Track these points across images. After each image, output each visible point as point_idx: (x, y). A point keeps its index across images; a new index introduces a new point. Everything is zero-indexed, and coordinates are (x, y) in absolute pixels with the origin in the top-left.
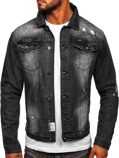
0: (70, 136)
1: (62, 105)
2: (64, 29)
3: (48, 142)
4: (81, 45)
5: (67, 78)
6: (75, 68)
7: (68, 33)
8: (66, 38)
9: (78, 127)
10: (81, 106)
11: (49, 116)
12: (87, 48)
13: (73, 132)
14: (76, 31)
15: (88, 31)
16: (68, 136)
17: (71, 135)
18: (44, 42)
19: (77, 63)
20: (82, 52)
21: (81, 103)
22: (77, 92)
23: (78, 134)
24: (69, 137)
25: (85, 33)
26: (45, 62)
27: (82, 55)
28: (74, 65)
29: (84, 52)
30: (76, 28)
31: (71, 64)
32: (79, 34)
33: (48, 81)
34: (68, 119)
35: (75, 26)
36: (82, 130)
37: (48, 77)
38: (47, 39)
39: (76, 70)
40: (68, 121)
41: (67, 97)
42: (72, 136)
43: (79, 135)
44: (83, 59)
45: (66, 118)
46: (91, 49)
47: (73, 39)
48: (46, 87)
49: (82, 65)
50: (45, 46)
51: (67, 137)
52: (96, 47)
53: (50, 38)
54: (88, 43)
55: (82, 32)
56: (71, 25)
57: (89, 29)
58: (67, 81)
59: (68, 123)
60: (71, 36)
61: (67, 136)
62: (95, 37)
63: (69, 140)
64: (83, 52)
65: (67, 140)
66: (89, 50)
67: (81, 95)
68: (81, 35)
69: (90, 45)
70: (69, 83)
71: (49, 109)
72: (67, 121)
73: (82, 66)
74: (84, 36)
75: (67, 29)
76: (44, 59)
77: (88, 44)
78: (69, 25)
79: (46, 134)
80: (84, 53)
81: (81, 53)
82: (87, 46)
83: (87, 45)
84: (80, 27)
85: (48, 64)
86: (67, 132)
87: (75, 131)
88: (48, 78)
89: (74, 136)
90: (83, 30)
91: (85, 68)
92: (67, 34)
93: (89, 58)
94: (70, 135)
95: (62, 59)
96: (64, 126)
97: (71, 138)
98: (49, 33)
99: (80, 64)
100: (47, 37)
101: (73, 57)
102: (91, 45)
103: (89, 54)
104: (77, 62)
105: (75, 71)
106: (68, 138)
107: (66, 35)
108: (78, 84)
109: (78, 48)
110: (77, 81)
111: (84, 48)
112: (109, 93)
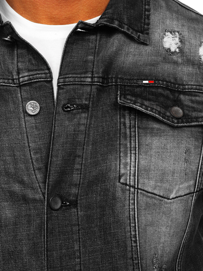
2: (84, 39)
4: (149, 100)
5: (75, 228)
6: (114, 186)
7: (96, 53)
8: (86, 73)
12: (178, 111)
14: (133, 48)
15: (186, 50)
19: (125, 167)
20: (152, 129)
25: (175, 57)
27: (147, 140)
28: (112, 175)
29: (163, 127)
30: (137, 31)
31: (94, 174)
35: (130, 26)
38: (18, 73)
39: (119, 194)
44: (153, 152)
46: (194, 114)
47: (117, 78)
49: (149, 179)
50: (11, 105)
53: (29, 71)
54: (185, 93)
55: (158, 54)
56: (112, 20)
57: (193, 41)
60: (109, 66)
64: (156, 126)
66: (186, 118)
68: (153, 65)
69: (192, 101)
70: (84, 247)
73: (152, 183)
74: (167, 68)
75: (93, 37)
77: (182, 97)
78: (104, 22)
80: (158, 129)
81: (146, 128)
82: (178, 103)
83: (180, 100)
84: (155, 33)
90: (167, 45)
91: (171, 191)
92: (91, 58)
93: (187, 151)
98: (24, 51)
99: (140, 172)
103: (187, 133)
104: (126, 164)
105: (114, 198)
107: (86, 61)
108: (129, 255)
109: (135, 110)
110: (125, 242)
111: (163, 110)
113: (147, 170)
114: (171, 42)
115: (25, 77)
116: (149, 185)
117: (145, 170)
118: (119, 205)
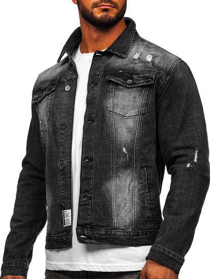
0: (93, 234)
1: (83, 175)
3: (62, 248)
6: (106, 112)
7: (104, 63)
9: (112, 220)
10: (118, 178)
11: (63, 199)
12: (130, 81)
13: (99, 226)
15: (141, 58)
16: (88, 233)
17: (94, 232)
20: (120, 88)
21: (117, 172)
22: (109, 153)
23: (113, 233)
24: (91, 235)
27: (118, 93)
29: (124, 88)
30: (120, 53)
33: (61, 139)
34: (91, 198)
35: (117, 51)
36: (124, 228)
37: (63, 132)
38: (69, 76)
39: (107, 115)
40: (90, 202)
41: (91, 160)
42: (99, 234)
43: (115, 235)
44: (119, 98)
45: (87, 197)
48: (59, 149)
49: (118, 108)
51: (86, 234)
52: (149, 80)
53: (71, 75)
56: (110, 49)
58: (92, 133)
59: (89, 205)
61: (86, 231)
63: (93, 241)
65: (88, 241)
66: (133, 83)
67: (118, 157)
69: (138, 77)
70: (95, 137)
71: (64, 185)
72: (88, 202)
73: (119, 110)
76: (58, 106)
77: (134, 76)
79: (60, 233)
80: (122, 88)
81: (117, 89)
85: (64, 112)
86: (87, 224)
87: (105, 225)
88: (63, 134)
89: (103, 235)
90: (134, 58)
92: (101, 65)
94: (92, 231)
96: (82, 212)
97: (96, 239)
99: (114, 106)
100: (68, 74)
101: (104, 95)
102: (140, 77)
103: (135, 89)
104: (109, 103)
106: (89, 237)
107: (99, 66)
108: (111, 140)
109: (113, 81)
110: (109, 134)
111: (123, 81)
112: (179, 163)
113: (117, 105)
114: (136, 56)
116: (118, 111)
117: (116, 105)
118: (107, 119)
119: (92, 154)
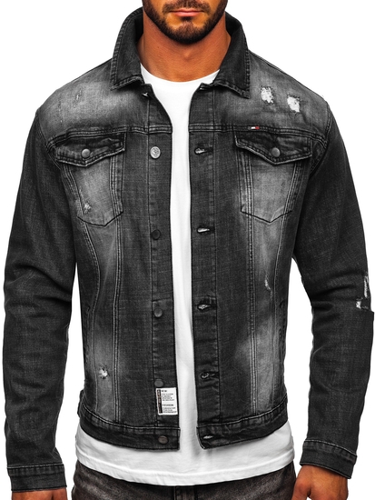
0: (224, 430)
1: (198, 333)
2: (204, 96)
3: (154, 449)
4: (257, 142)
5: (213, 249)
6: (238, 215)
7: (214, 106)
8: (209, 122)
9: (250, 402)
10: (258, 335)
11: (159, 368)
12: (277, 151)
13: (233, 417)
14: (240, 102)
15: (278, 101)
16: (216, 430)
17: (226, 427)
18: (139, 136)
19: (245, 200)
20: (261, 166)
21: (257, 325)
22: (245, 291)
23: (251, 422)
24: (220, 433)
25: (271, 107)
26: (141, 199)
27: (258, 176)
28: (236, 206)
29: (268, 165)
30: (242, 89)
31: (223, 205)
32: (249, 110)
33: (153, 258)
34: (217, 375)
35: (237, 86)
36: (264, 410)
37: (154, 244)
38: (149, 125)
39: (242, 221)
40: (217, 382)
41: (214, 306)
42: (232, 430)
43: (254, 424)
44: (262, 186)
45: (211, 373)
46: (288, 153)
47: (232, 126)
48: (147, 276)
49: (260, 207)
50: (141, 148)
51: (214, 433)
52: (305, 149)
53: (156, 124)
54: (281, 136)
55: (259, 105)
56: (224, 81)
57: (281, 94)
58: (213, 255)
59: (216, 387)
60: (224, 116)
61: (213, 428)
62: (301, 119)
63: (222, 441)
64: (263, 164)
65: (215, 442)
66: (282, 157)
67: (258, 298)
68: (256, 114)
69: (286, 142)
70: (219, 263)
71: (158, 344)
72: (213, 382)
73: (262, 211)
74: (267, 116)
75: (210, 93)
76: (139, 189)
77: (279, 139)
78: (218, 83)
79: (149, 424)
80: (265, 166)
81: (256, 166)
82: (276, 144)
83: (277, 142)
84: (255, 88)
85: (152, 204)
86: (215, 417)
87: (240, 412)
88: (155, 249)
89: (238, 429)
90: (264, 99)
91: (271, 216)
92: (210, 109)
93: (283, 184)
94: (222, 426)
95: (197, 186)
96: (203, 398)
97: (227, 437)
98: (155, 108)
99: (255, 203)
100: (146, 120)
101: (232, 179)
102: (291, 143)
103: (284, 168)
104: (245, 197)
105: (239, 225)
106: (217, 437)
107: (208, 113)
108: (247, 267)
109: (248, 151)
110: (245, 258)
111: (267, 151)
112: (341, 299)
113: (259, 201)
114: (266, 96)
115: (153, 128)
116: (260, 213)
118: (242, 229)
119: (215, 296)
